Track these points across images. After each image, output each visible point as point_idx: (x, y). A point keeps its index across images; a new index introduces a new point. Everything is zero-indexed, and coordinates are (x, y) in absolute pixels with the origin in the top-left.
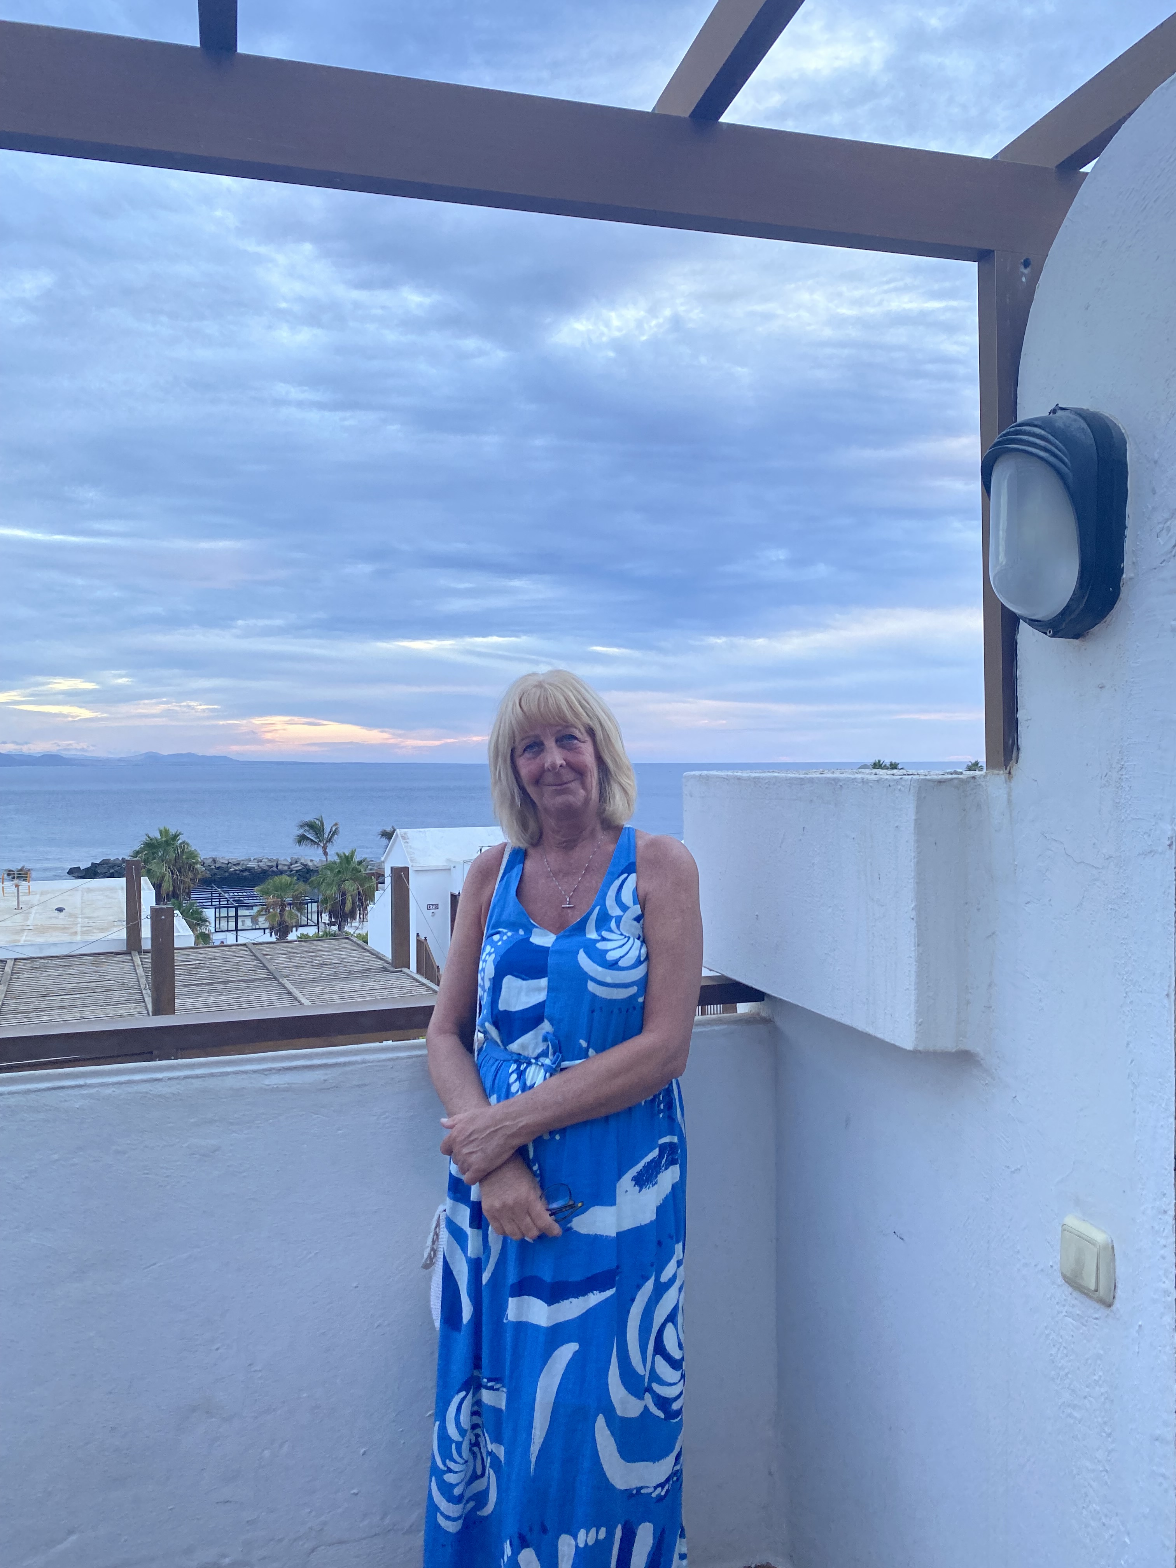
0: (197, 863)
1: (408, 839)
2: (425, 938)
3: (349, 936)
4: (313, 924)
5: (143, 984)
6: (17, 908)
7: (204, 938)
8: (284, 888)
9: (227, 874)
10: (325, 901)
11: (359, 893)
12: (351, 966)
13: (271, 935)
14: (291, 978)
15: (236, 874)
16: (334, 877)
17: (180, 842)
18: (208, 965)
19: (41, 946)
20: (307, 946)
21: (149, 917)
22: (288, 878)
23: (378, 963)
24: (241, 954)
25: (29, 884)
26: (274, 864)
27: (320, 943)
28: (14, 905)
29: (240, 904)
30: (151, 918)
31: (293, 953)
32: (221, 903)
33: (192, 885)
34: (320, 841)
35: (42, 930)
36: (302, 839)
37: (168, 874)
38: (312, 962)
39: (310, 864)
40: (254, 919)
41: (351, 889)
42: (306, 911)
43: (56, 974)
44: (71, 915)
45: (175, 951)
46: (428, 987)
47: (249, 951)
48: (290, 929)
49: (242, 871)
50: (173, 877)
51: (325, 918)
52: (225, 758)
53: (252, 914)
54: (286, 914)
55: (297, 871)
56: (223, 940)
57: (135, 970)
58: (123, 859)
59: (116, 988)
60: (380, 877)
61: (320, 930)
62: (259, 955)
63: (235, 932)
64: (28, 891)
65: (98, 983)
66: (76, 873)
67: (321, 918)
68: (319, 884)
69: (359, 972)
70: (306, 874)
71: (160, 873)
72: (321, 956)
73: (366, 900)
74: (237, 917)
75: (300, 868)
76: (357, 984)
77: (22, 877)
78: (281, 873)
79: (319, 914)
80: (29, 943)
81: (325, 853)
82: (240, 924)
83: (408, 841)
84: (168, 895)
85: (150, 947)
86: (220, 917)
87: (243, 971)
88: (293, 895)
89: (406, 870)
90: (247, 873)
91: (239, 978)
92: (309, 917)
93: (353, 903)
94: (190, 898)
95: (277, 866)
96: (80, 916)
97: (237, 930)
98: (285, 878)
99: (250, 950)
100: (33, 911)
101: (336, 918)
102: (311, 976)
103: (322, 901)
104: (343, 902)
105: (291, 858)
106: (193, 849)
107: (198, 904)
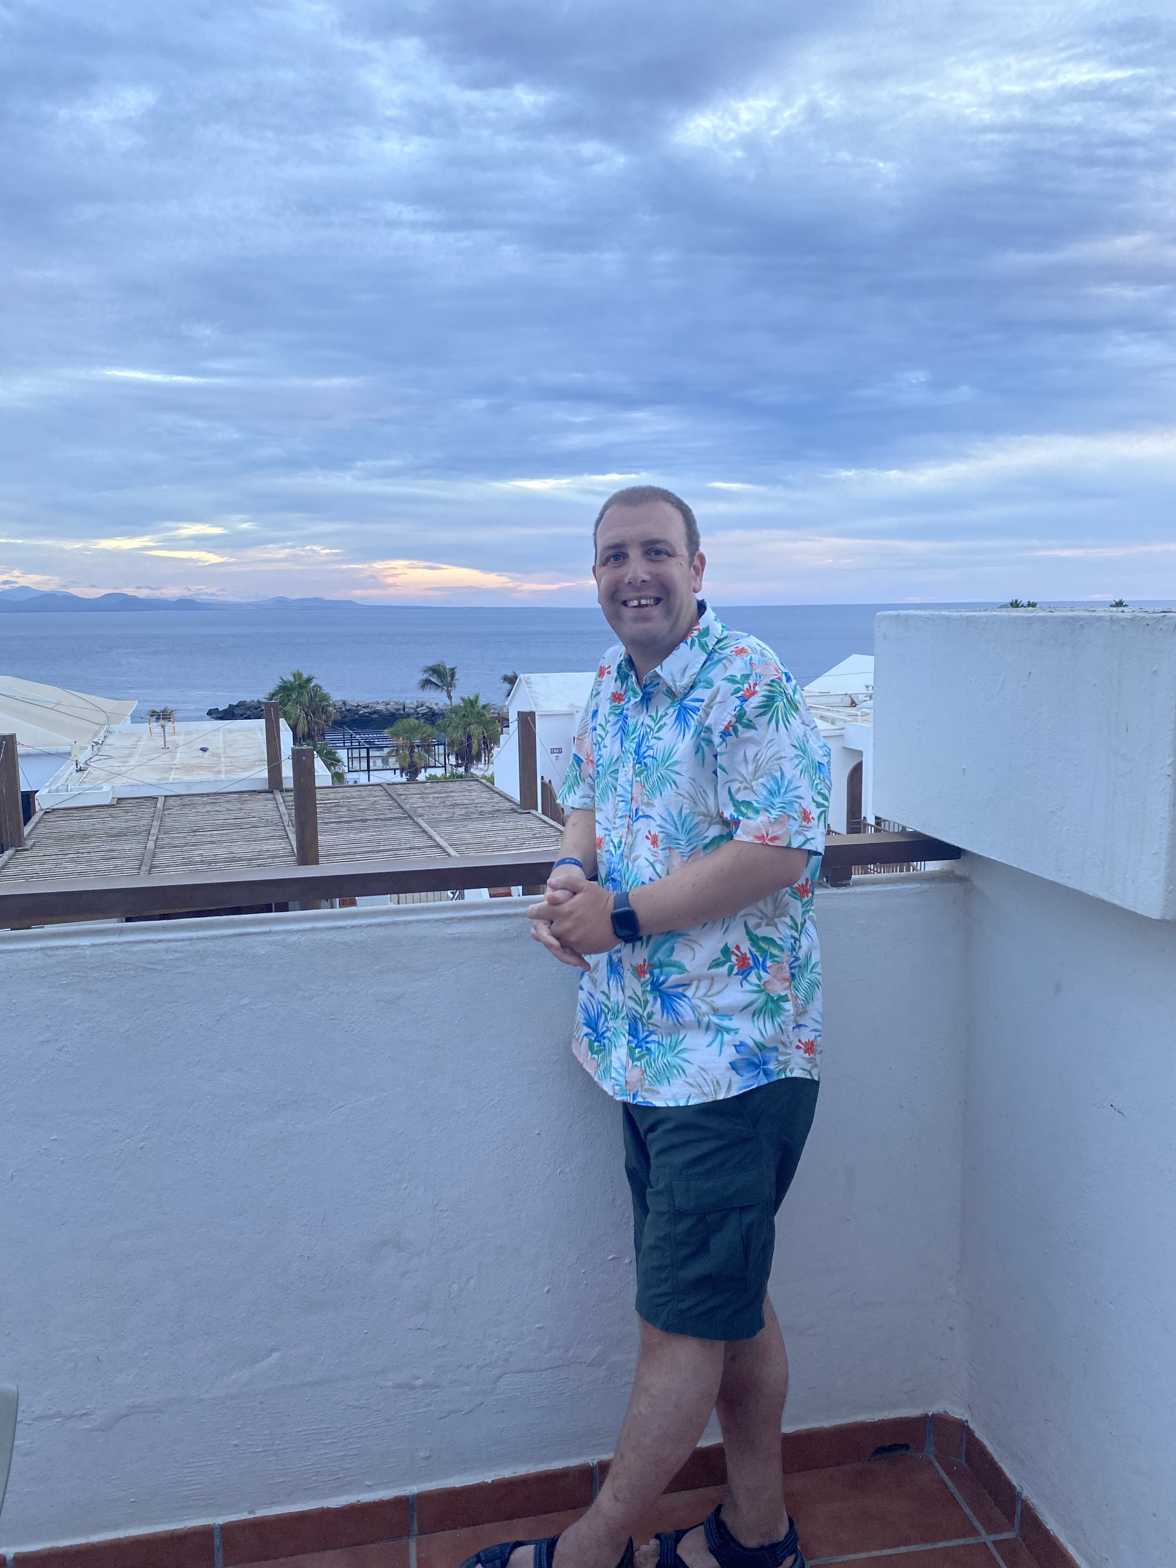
0: (328, 706)
1: (531, 683)
2: (550, 781)
3: (479, 778)
4: (441, 765)
5: (286, 821)
6: (163, 747)
7: (338, 777)
8: (414, 730)
9: (357, 716)
10: (452, 744)
11: (484, 737)
12: (481, 807)
13: (402, 776)
14: (425, 817)
15: (365, 716)
16: (460, 720)
17: (312, 685)
18: (346, 803)
19: (189, 784)
20: (438, 787)
21: (290, 757)
22: (416, 722)
23: (508, 805)
24: (376, 794)
25: (173, 725)
26: (401, 707)
27: (451, 784)
28: (162, 745)
29: (371, 746)
30: (292, 758)
31: (427, 794)
32: (353, 744)
33: (325, 727)
34: (444, 685)
35: (188, 768)
36: (426, 683)
37: (303, 715)
38: (444, 802)
39: (435, 707)
40: (385, 760)
41: (476, 732)
42: (433, 753)
43: (204, 810)
44: (214, 755)
45: (317, 790)
46: (556, 828)
47: (384, 792)
48: (419, 770)
49: (370, 713)
50: (307, 718)
51: (452, 760)
52: (350, 602)
53: (382, 755)
54: (415, 755)
55: (423, 714)
56: (357, 780)
57: (278, 807)
58: (258, 701)
59: (260, 825)
60: (504, 721)
61: (447, 771)
62: (394, 795)
63: (367, 772)
64: (173, 731)
65: (244, 820)
66: (216, 714)
67: (449, 760)
68: (446, 727)
69: (489, 813)
70: (432, 717)
71: (296, 715)
72: (452, 797)
73: (490, 743)
74: (368, 757)
75: (426, 711)
76: (488, 824)
77: (166, 718)
78: (408, 716)
79: (446, 755)
80: (178, 781)
81: (450, 697)
82: (371, 764)
83: (531, 685)
84: (303, 736)
85: (292, 786)
86: (352, 758)
87: (380, 810)
88: (421, 737)
89: (532, 714)
90: (375, 716)
91: (376, 817)
92: (437, 759)
93: (479, 744)
94: (324, 739)
95: (404, 709)
96: (223, 756)
97: (369, 770)
98: (413, 721)
99: (385, 790)
100: (180, 750)
101: (463, 760)
102: (445, 816)
103: (449, 744)
104: (469, 746)
105: (417, 701)
106: (325, 692)
107: (331, 745)
